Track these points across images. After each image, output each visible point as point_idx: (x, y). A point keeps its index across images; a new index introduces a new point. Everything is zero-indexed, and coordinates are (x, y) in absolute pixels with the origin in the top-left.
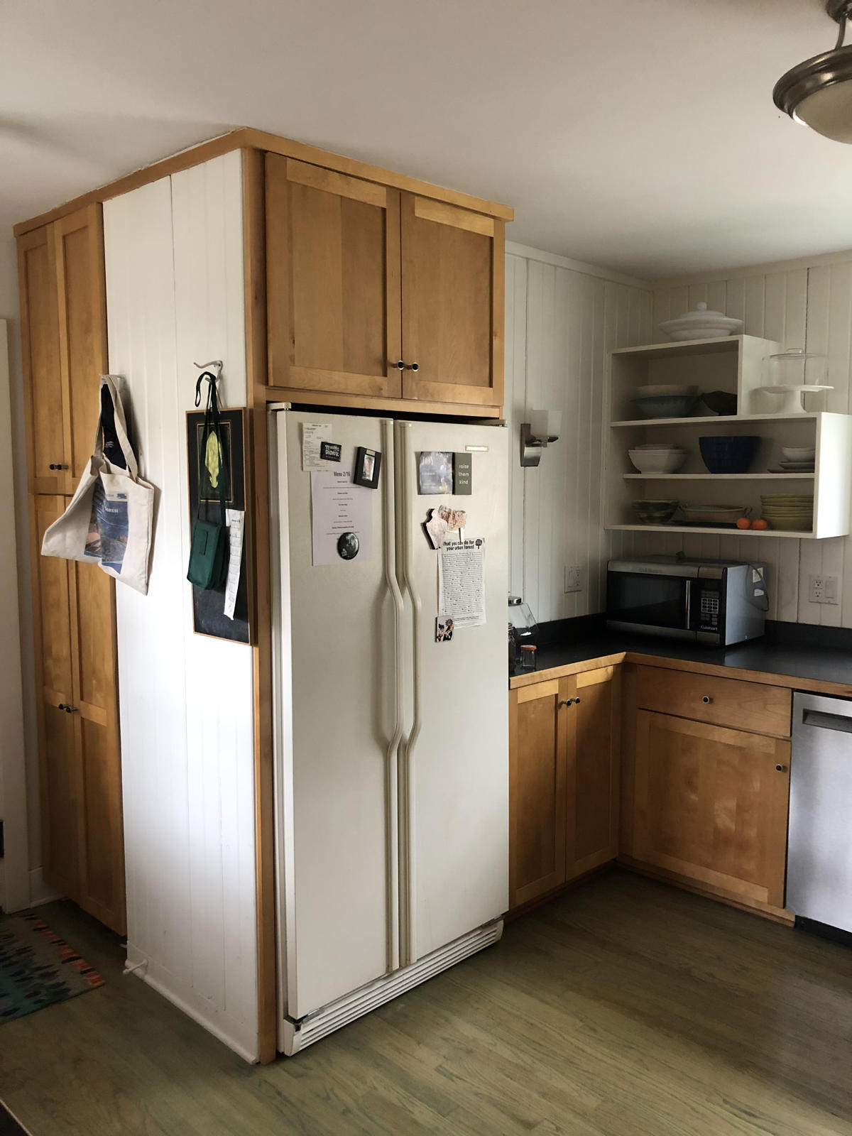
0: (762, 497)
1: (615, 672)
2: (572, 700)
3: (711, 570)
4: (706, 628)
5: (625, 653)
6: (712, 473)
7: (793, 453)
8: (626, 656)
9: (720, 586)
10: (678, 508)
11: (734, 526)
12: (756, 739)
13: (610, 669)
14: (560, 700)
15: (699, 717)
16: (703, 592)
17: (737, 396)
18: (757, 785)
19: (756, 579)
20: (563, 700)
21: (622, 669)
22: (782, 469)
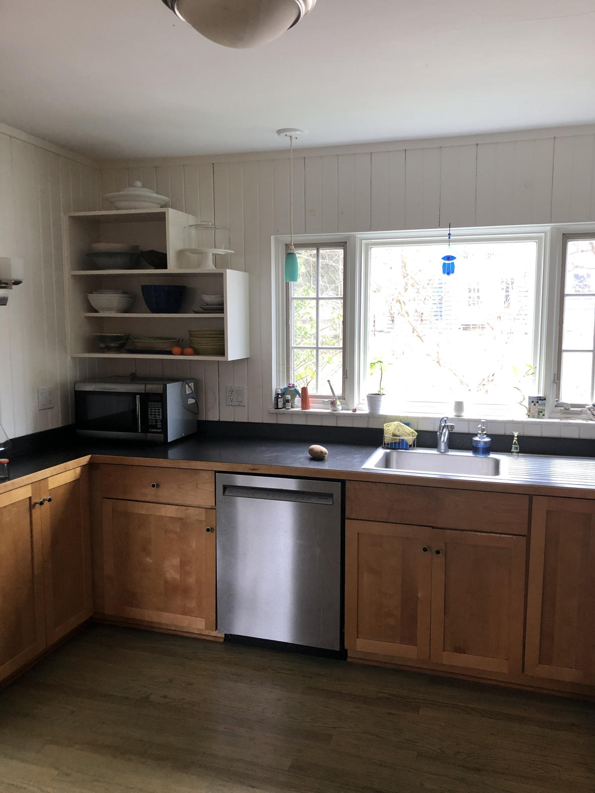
0: (190, 332)
1: (82, 472)
2: (44, 500)
3: (155, 386)
4: (153, 430)
5: (90, 456)
6: (153, 313)
7: (209, 299)
8: (91, 458)
9: (161, 398)
10: (130, 340)
11: (170, 353)
12: (191, 511)
13: (78, 470)
14: (33, 501)
15: (149, 499)
16: (150, 403)
17: (166, 254)
18: (194, 545)
19: (188, 392)
20: (37, 501)
21: (88, 469)
22: (203, 310)
